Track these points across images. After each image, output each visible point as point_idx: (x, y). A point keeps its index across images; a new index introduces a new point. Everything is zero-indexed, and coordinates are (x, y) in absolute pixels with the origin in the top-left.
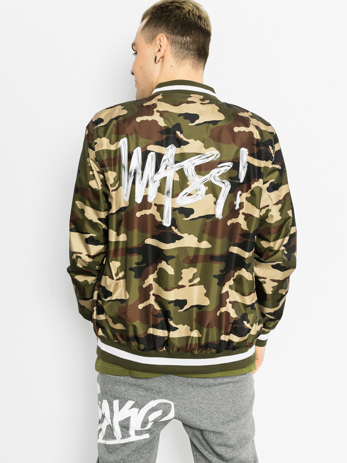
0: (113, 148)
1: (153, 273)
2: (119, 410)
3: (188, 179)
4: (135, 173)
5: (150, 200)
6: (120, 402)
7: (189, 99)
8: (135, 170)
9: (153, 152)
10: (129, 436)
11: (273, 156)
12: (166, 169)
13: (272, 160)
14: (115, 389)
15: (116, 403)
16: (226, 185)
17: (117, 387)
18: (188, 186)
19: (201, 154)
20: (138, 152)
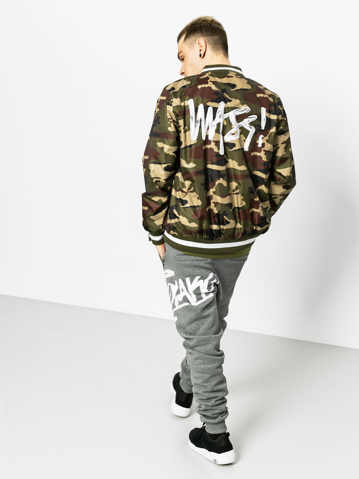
0: (183, 104)
1: (213, 188)
2: (191, 284)
3: (232, 124)
4: (201, 121)
5: (210, 138)
6: (190, 279)
7: (229, 75)
8: (201, 119)
9: (211, 106)
10: (202, 299)
11: (282, 112)
12: (220, 117)
13: (281, 115)
14: (185, 271)
15: (188, 280)
16: (253, 130)
17: (186, 269)
18: (232, 128)
19: (238, 108)
20: (201, 107)
